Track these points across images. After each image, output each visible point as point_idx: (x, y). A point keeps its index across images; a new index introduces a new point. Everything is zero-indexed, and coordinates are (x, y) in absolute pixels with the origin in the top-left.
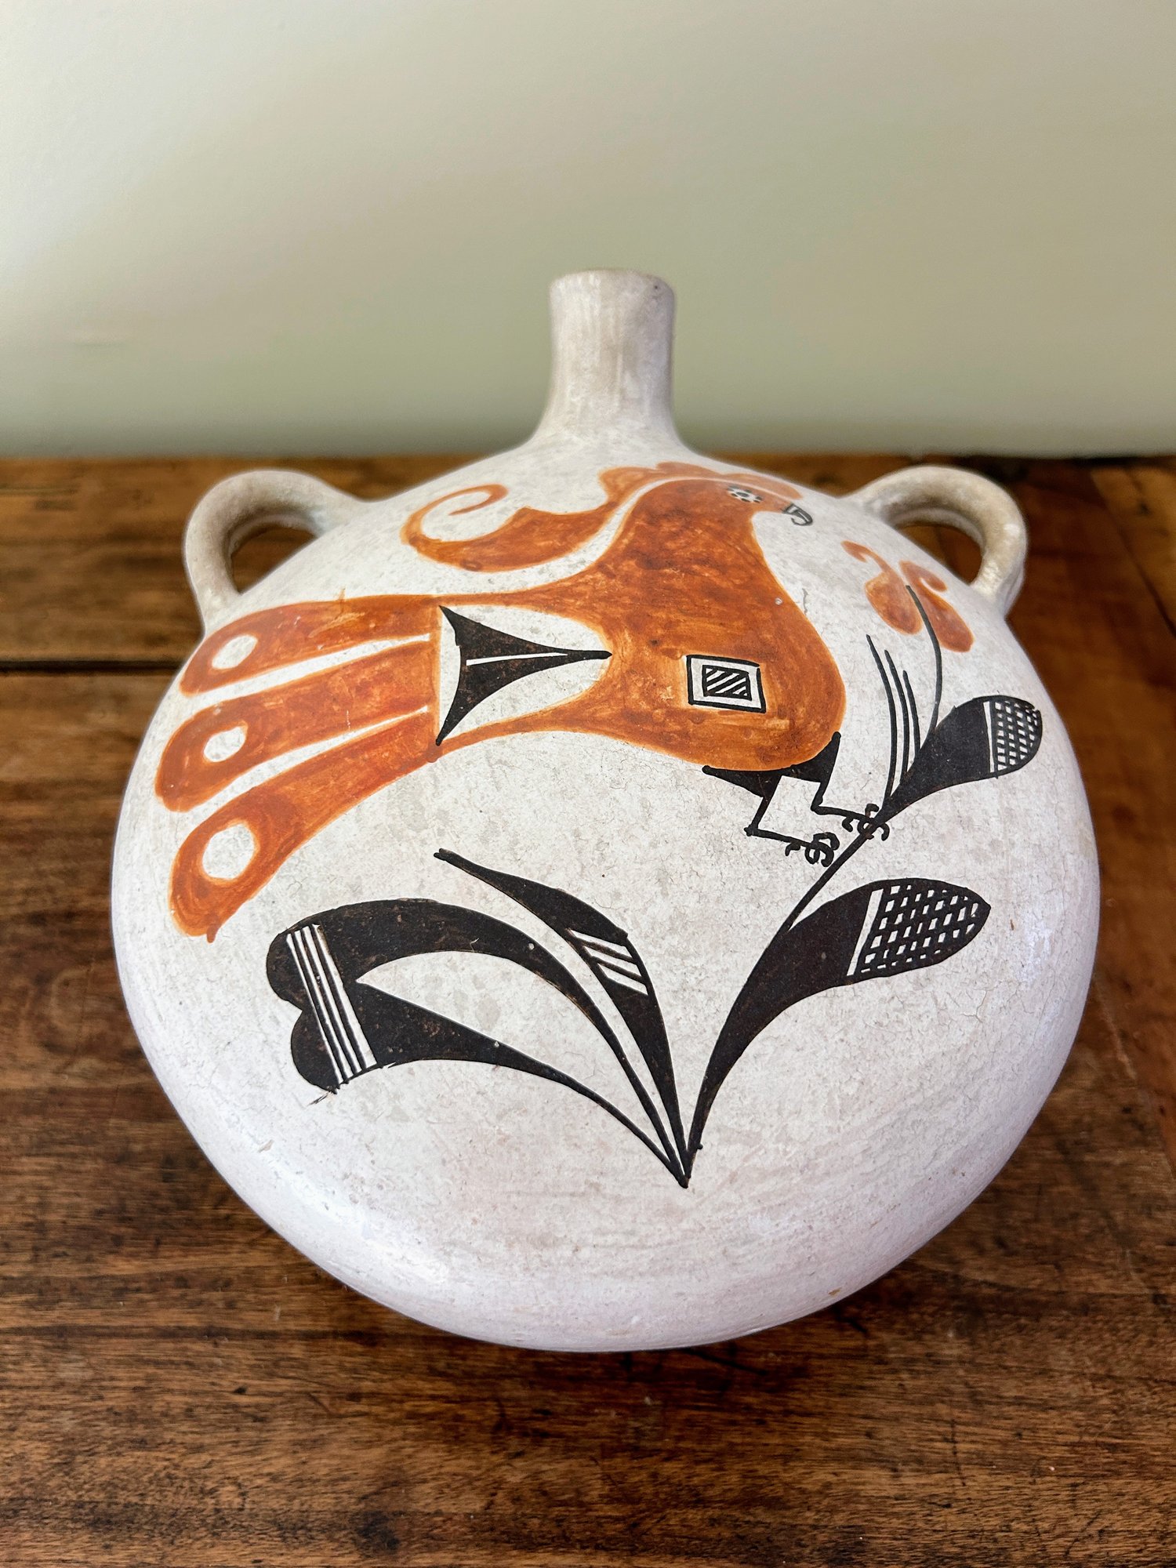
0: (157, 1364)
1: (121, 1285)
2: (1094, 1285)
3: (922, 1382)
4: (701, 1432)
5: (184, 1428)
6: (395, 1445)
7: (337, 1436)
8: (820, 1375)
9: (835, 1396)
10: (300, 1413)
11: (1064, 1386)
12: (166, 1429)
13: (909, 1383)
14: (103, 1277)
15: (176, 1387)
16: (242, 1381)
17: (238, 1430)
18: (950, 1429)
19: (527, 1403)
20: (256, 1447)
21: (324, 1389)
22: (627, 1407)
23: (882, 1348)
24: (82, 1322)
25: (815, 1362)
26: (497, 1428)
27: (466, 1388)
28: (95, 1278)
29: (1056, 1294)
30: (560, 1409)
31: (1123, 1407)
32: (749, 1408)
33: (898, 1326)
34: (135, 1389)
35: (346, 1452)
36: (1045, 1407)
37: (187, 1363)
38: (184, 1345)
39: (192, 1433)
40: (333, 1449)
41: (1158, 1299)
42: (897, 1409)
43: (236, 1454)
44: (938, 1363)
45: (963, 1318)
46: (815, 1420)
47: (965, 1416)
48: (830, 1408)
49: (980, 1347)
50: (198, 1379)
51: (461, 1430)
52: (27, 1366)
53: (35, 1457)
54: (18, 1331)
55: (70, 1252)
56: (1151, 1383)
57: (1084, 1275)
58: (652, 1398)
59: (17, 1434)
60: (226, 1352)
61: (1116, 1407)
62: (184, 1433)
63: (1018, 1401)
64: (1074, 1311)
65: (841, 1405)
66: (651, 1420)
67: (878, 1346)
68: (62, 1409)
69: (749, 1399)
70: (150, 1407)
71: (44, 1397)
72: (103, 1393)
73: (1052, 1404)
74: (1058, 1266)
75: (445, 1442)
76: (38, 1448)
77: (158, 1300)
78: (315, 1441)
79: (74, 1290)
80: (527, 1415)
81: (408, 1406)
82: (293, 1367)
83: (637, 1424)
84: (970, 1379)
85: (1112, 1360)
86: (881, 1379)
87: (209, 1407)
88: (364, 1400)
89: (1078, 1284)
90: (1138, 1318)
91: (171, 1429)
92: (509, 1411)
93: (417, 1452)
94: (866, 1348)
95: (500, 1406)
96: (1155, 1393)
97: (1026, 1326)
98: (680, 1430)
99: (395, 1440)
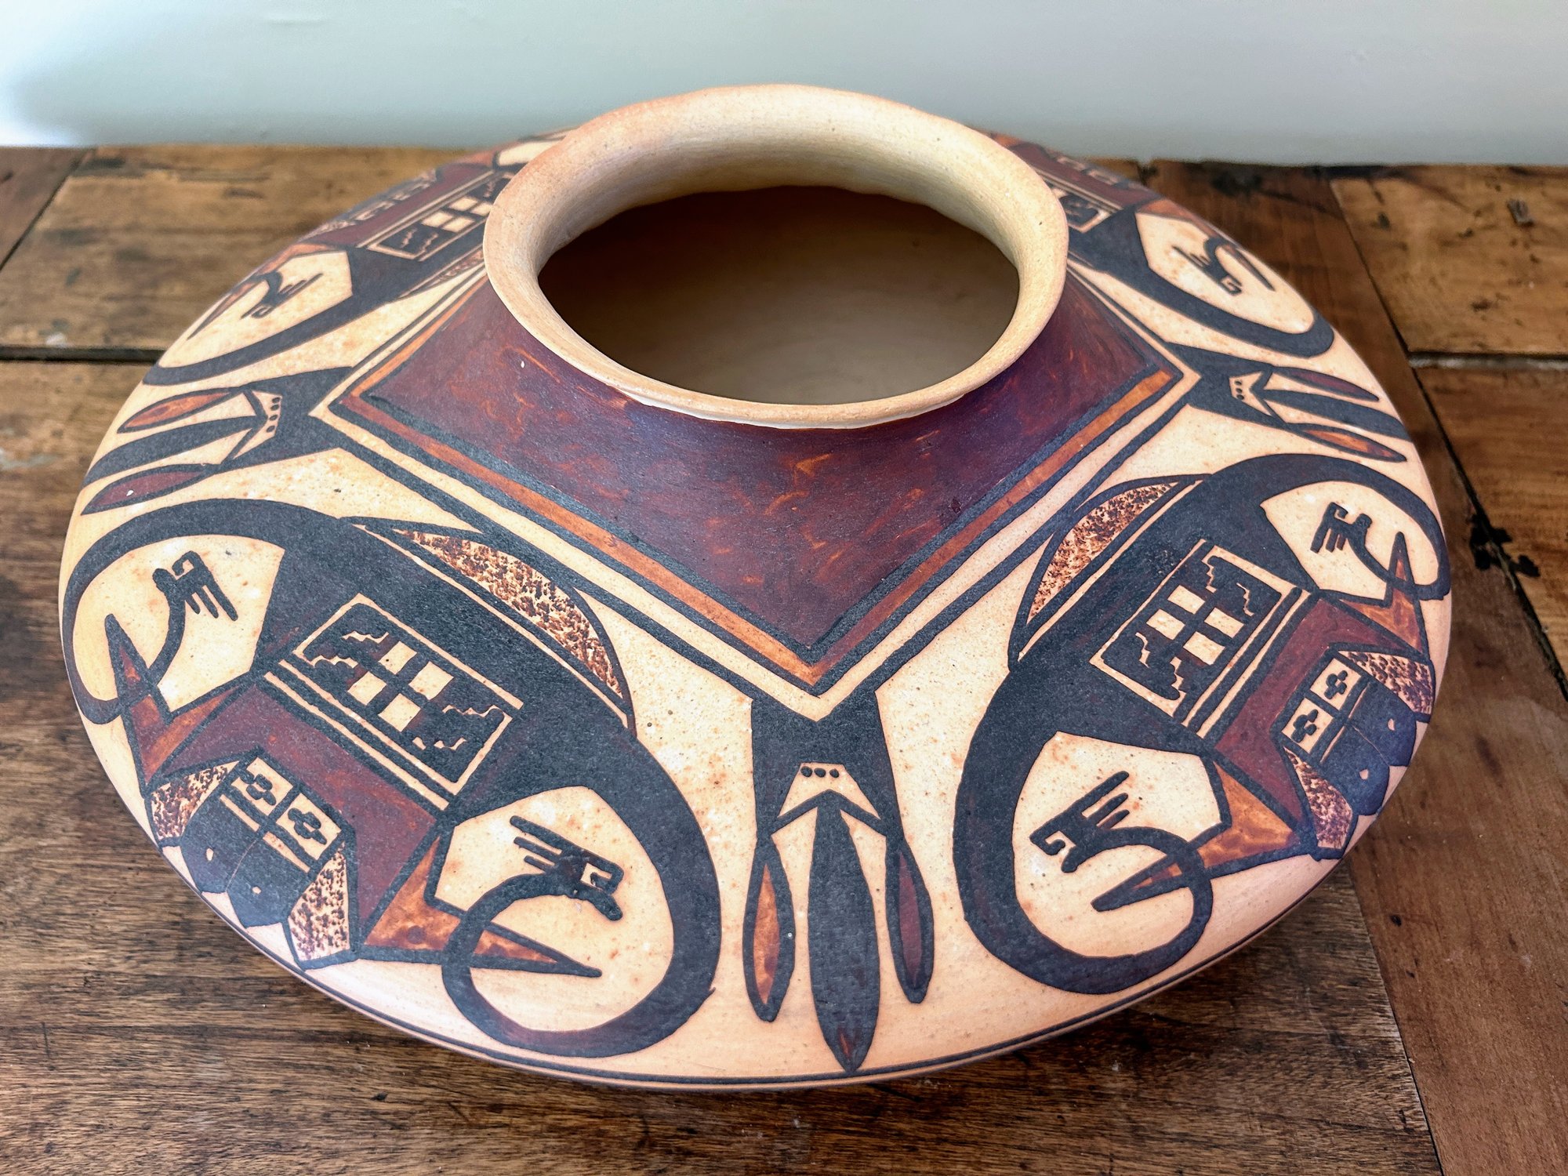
0: (297, 1067)
1: (266, 987)
2: (1270, 1023)
3: (1084, 1113)
4: (849, 1157)
5: (320, 1133)
6: (534, 1158)
7: (476, 1147)
8: (977, 1104)
9: (990, 1125)
10: (439, 1122)
11: (1228, 1124)
12: (301, 1133)
13: (1069, 1116)
14: (247, 978)
15: (313, 1092)
16: (382, 1088)
17: (375, 1136)
18: (1108, 1164)
19: (673, 1121)
20: (393, 1154)
21: (465, 1098)
22: (775, 1128)
23: (1044, 1078)
24: (223, 1023)
25: (973, 1091)
26: (641, 1144)
27: (610, 1104)
28: (238, 979)
29: (1229, 1030)
30: (705, 1129)
31: (1291, 1148)
32: (900, 1134)
33: (1061, 1058)
34: (273, 1092)
35: (484, 1162)
36: (1209, 1145)
37: (327, 1068)
38: (325, 1049)
39: (328, 1138)
40: (470, 1159)
41: (1336, 1039)
42: (1054, 1141)
43: (372, 1160)
44: (1101, 1095)
45: (1130, 1051)
46: (969, 1149)
47: (1127, 1150)
48: (985, 1137)
49: (1146, 1081)
50: (337, 1085)
51: (603, 1144)
52: (165, 1065)
53: (168, 1157)
54: (158, 1030)
55: (216, 952)
56: (1322, 1125)
57: (1262, 1011)
58: (801, 1121)
59: (151, 1132)
60: (367, 1058)
61: (1284, 1148)
62: (321, 1138)
63: (1182, 1138)
64: (1247, 1048)
65: (996, 1135)
66: (799, 1142)
67: (1038, 1076)
68: (198, 1109)
69: (902, 1126)
70: (287, 1110)
71: (181, 1097)
72: (239, 1094)
73: (1216, 1142)
74: (1233, 1003)
75: (586, 1156)
76: (170, 1147)
77: (302, 1004)
78: (453, 1151)
79: (217, 991)
80: (671, 1133)
81: (549, 1119)
82: (434, 1075)
83: (786, 1147)
84: (1133, 1114)
85: (1282, 1100)
86: (1041, 1110)
87: (347, 1113)
88: (505, 1112)
89: (1252, 1021)
90: (1313, 1058)
91: (307, 1134)
92: (653, 1129)
93: (556, 1165)
94: (1026, 1078)
95: (644, 1122)
96: (1326, 1136)
97: (1195, 1061)
98: (828, 1154)
99: (534, 1153)
